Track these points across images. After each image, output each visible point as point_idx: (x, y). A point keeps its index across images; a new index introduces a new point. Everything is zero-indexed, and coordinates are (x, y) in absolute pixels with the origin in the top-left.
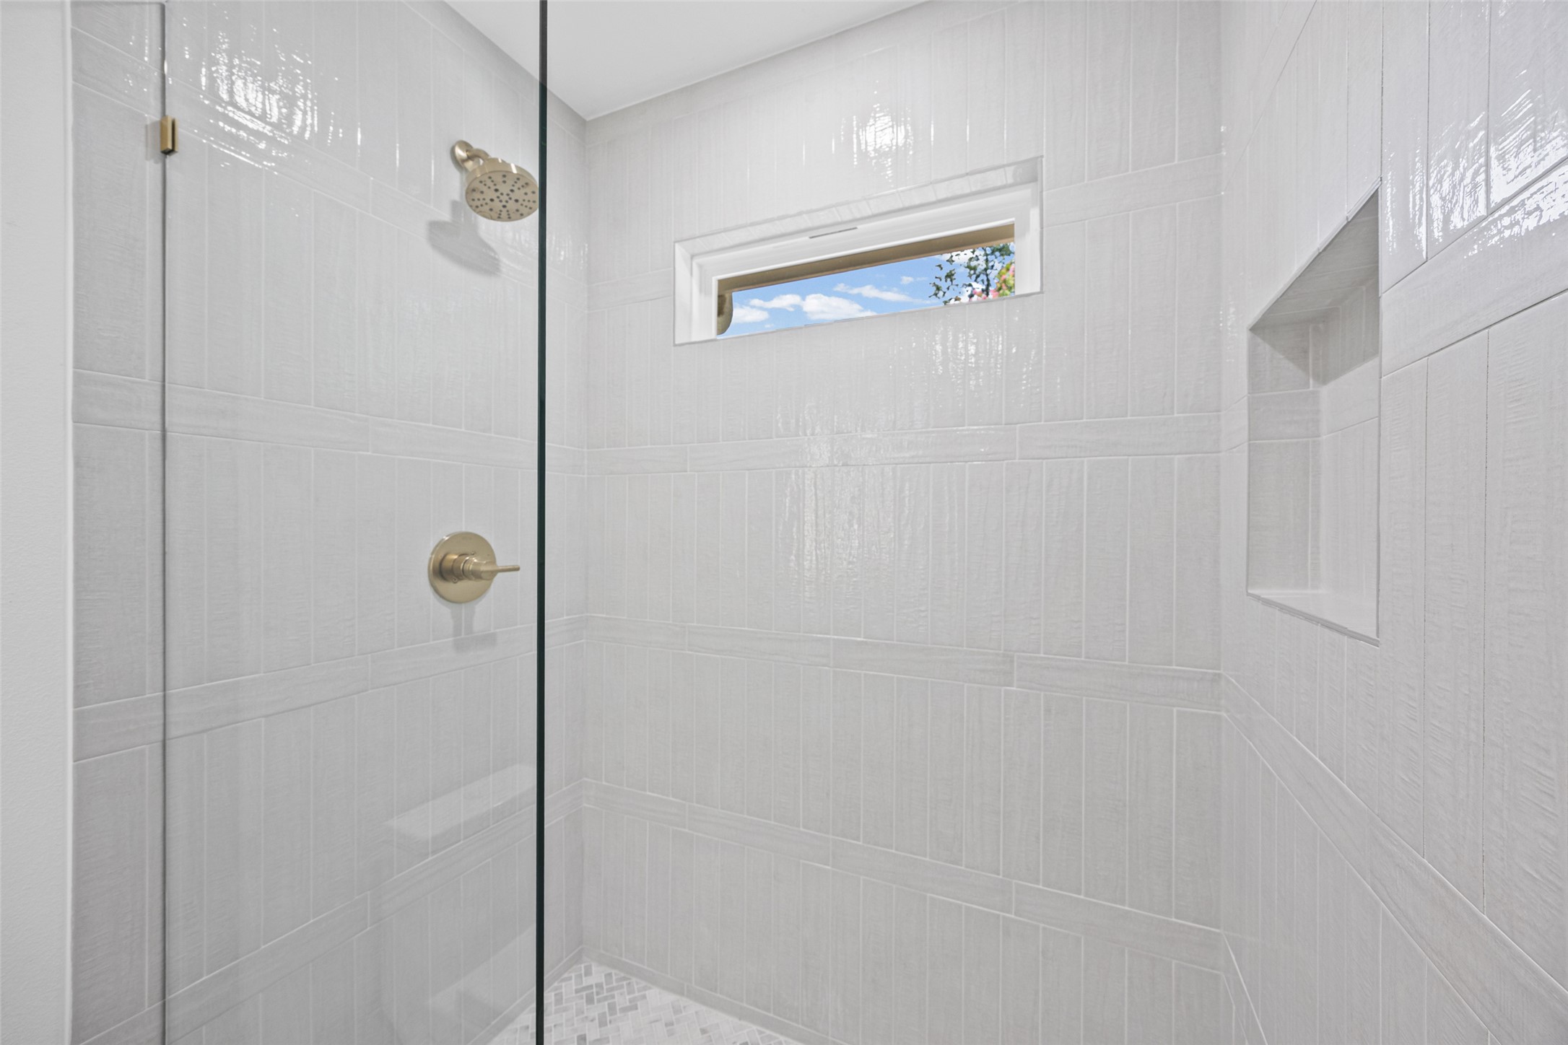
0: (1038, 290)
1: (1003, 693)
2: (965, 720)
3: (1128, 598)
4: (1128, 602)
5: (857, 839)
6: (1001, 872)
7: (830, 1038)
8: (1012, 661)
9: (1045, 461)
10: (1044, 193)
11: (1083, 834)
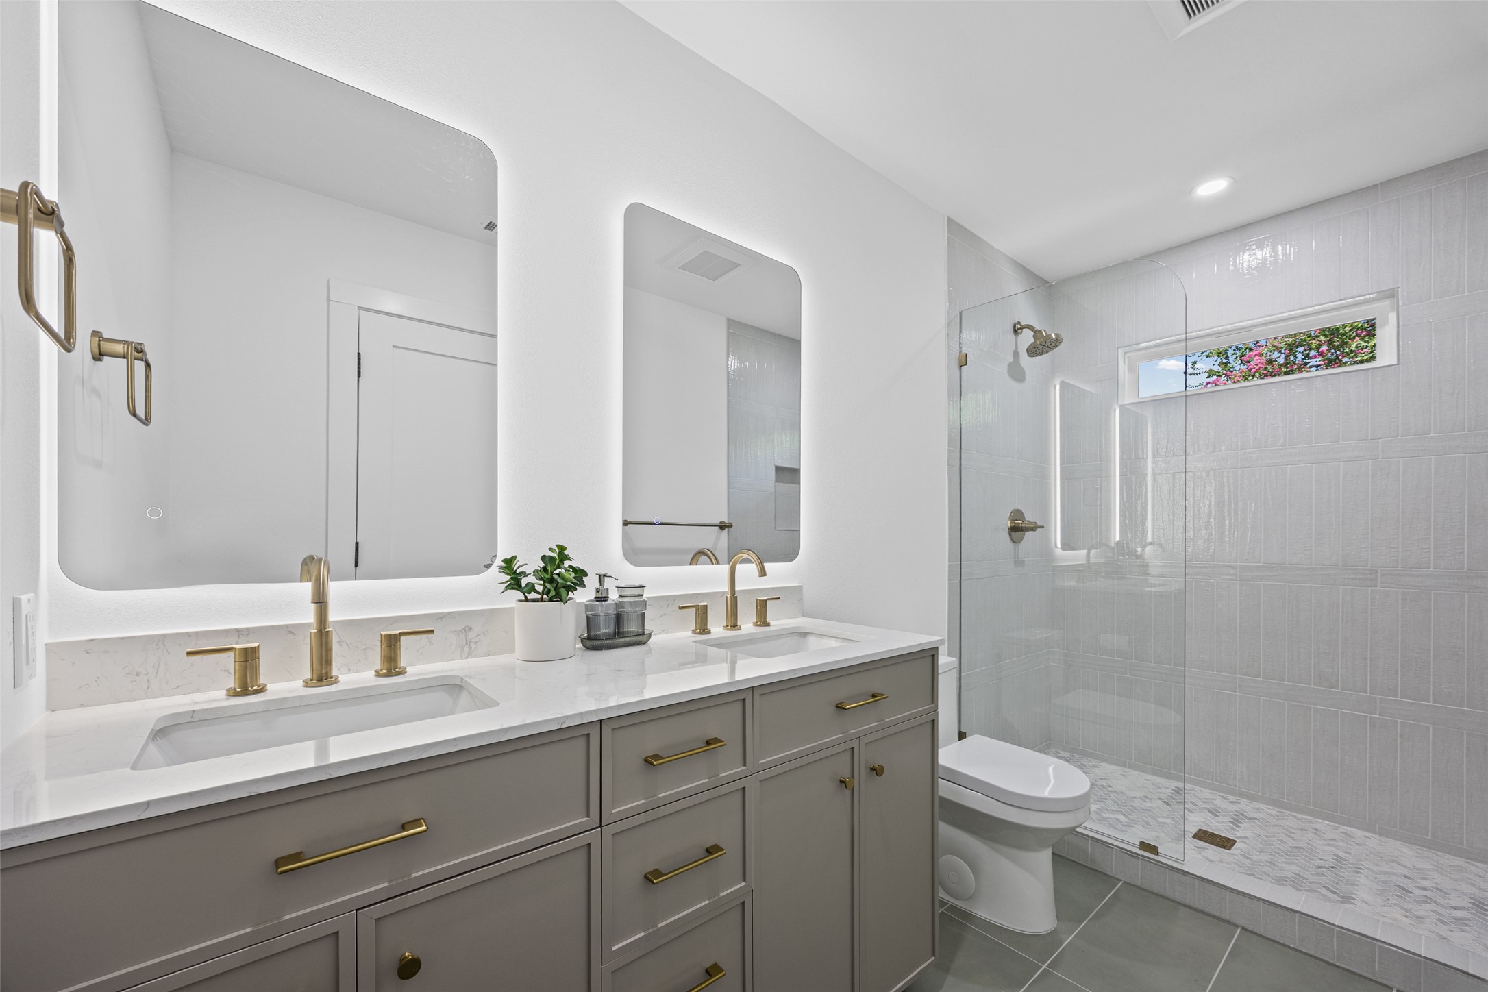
0: (1396, 363)
1: (1369, 592)
2: (1340, 607)
3: (1466, 534)
4: (1466, 537)
5: (1259, 676)
6: (1368, 692)
7: (1237, 788)
8: (1377, 573)
9: (1401, 459)
10: (1400, 308)
11: (1432, 668)
